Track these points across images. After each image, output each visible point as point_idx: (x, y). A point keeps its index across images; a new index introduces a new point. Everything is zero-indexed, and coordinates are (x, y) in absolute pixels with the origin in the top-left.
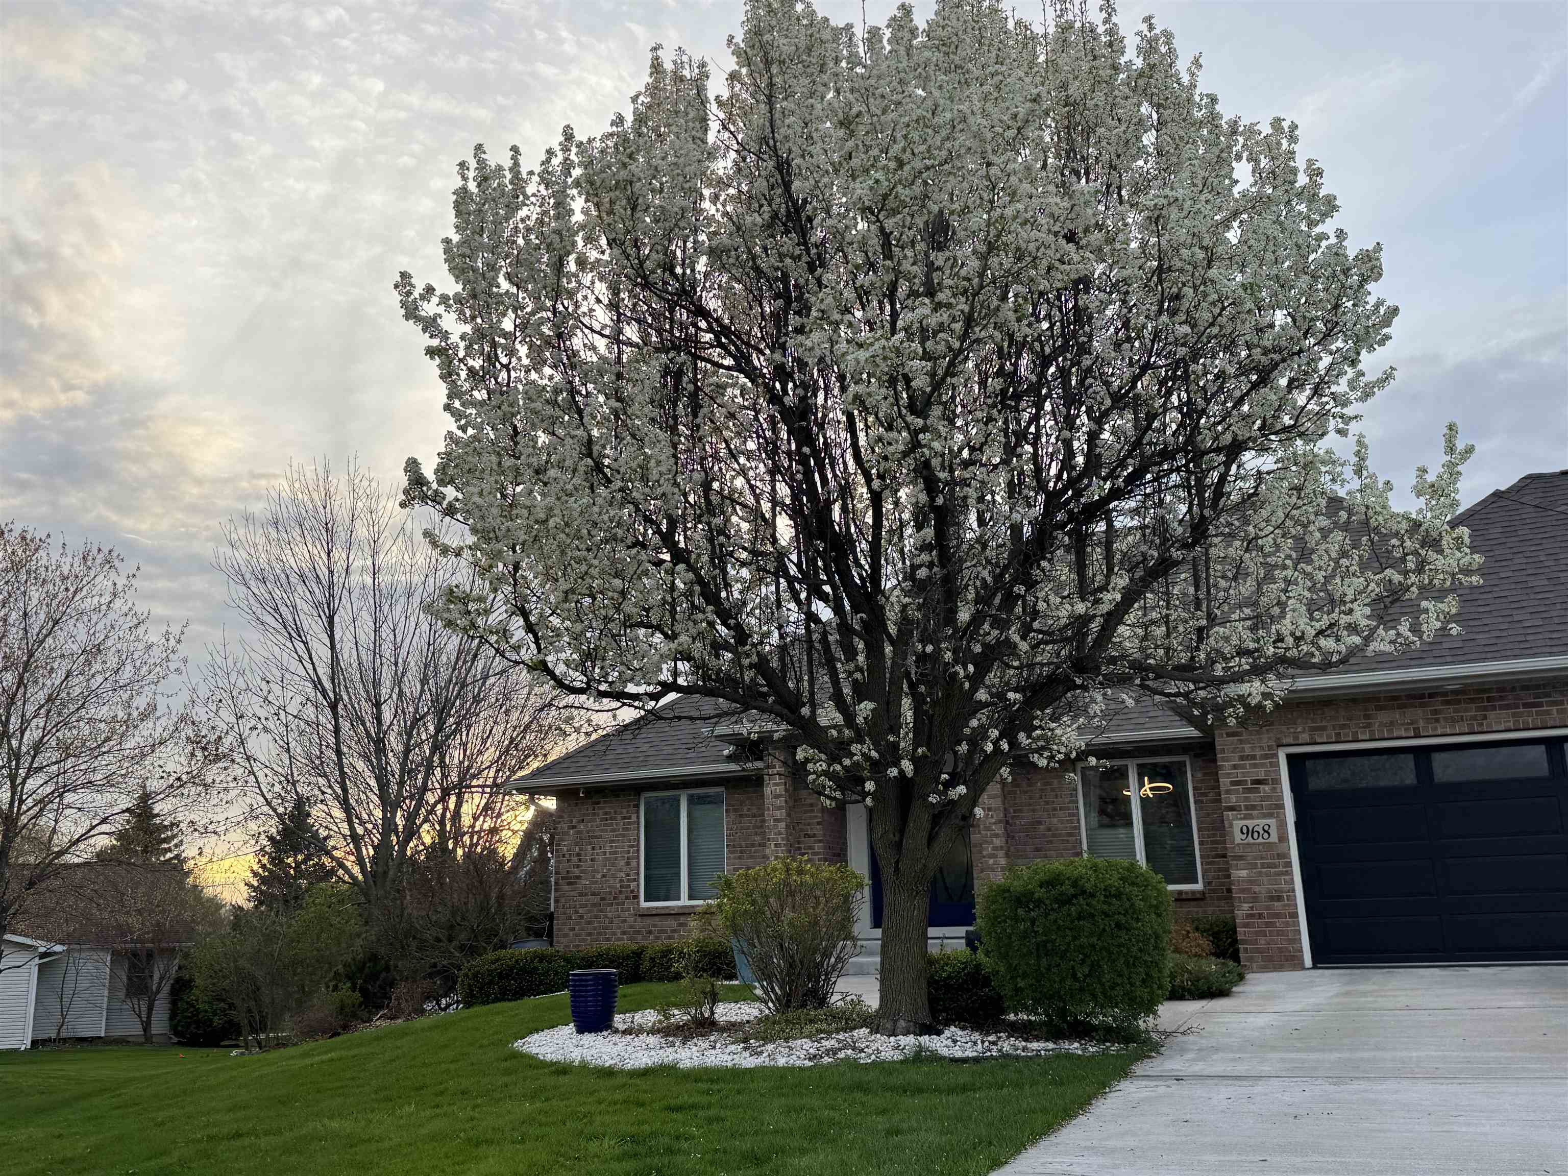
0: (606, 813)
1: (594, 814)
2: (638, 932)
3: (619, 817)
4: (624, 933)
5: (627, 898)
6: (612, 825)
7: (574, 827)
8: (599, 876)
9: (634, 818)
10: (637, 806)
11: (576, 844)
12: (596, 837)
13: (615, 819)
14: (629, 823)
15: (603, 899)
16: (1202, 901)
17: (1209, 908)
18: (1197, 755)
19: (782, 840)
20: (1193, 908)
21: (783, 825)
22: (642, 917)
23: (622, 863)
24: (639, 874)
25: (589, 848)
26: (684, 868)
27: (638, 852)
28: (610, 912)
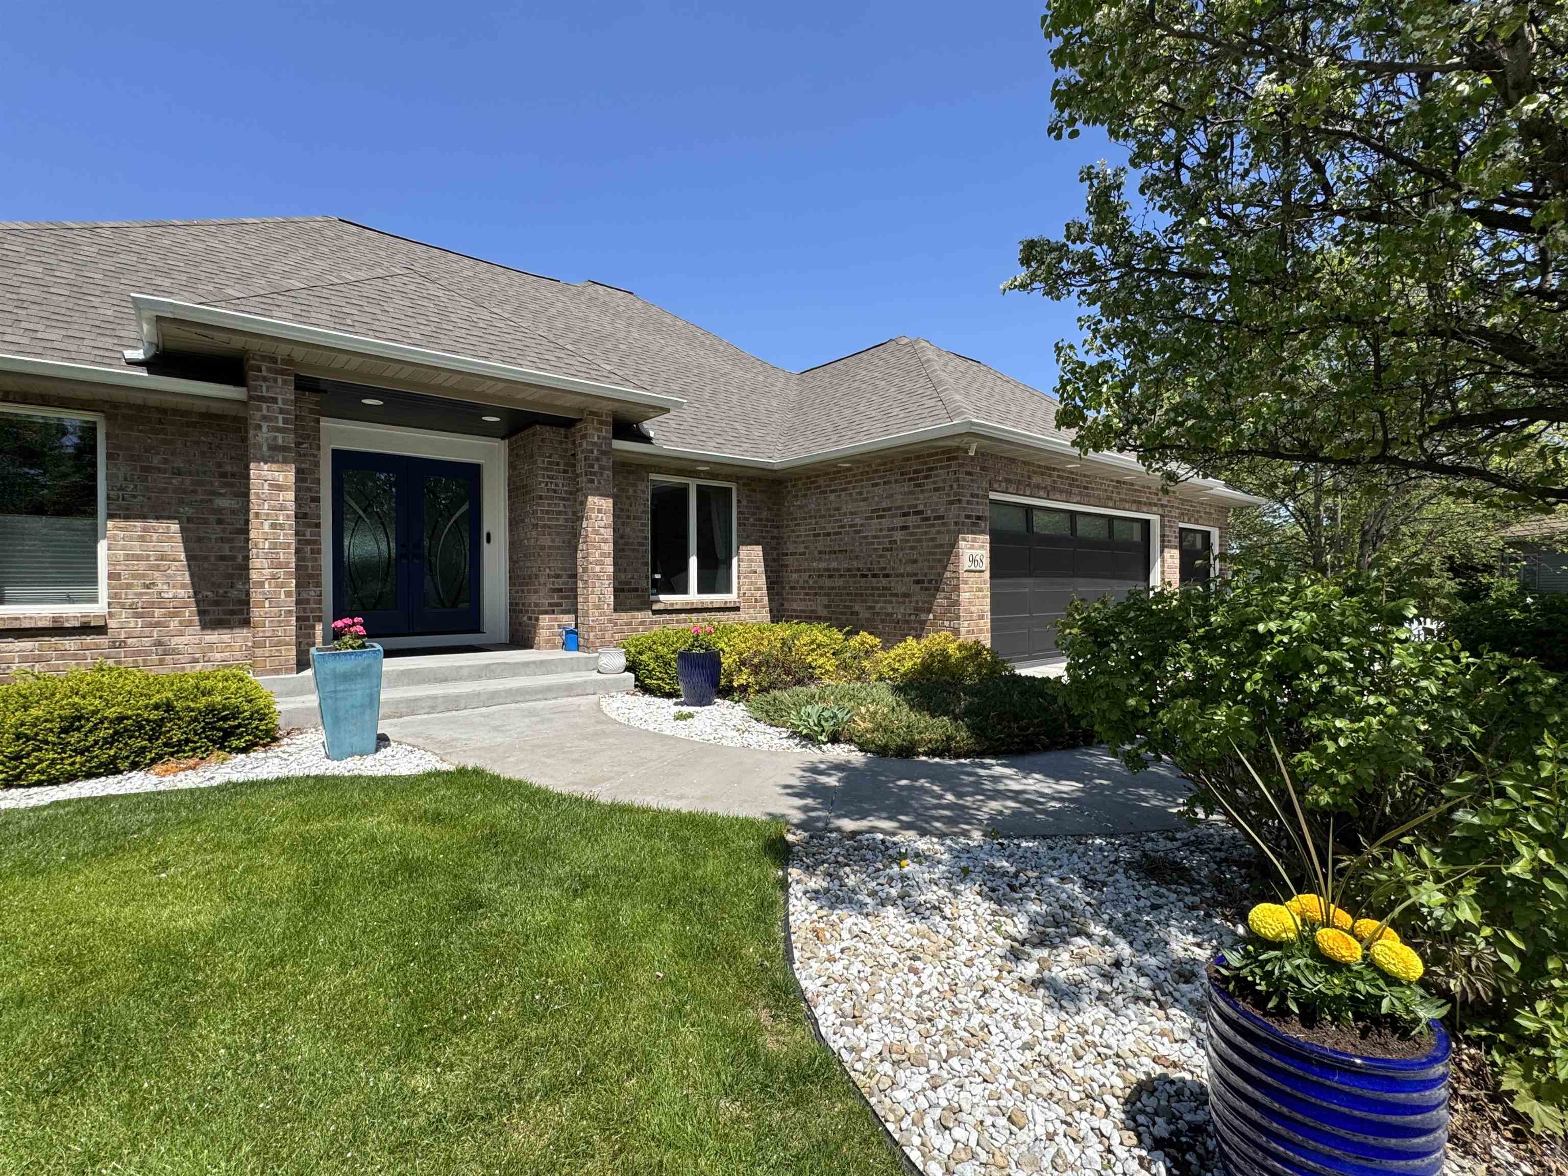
16: (737, 609)
17: (743, 615)
18: (745, 485)
19: (287, 517)
20: (732, 615)
21: (291, 495)
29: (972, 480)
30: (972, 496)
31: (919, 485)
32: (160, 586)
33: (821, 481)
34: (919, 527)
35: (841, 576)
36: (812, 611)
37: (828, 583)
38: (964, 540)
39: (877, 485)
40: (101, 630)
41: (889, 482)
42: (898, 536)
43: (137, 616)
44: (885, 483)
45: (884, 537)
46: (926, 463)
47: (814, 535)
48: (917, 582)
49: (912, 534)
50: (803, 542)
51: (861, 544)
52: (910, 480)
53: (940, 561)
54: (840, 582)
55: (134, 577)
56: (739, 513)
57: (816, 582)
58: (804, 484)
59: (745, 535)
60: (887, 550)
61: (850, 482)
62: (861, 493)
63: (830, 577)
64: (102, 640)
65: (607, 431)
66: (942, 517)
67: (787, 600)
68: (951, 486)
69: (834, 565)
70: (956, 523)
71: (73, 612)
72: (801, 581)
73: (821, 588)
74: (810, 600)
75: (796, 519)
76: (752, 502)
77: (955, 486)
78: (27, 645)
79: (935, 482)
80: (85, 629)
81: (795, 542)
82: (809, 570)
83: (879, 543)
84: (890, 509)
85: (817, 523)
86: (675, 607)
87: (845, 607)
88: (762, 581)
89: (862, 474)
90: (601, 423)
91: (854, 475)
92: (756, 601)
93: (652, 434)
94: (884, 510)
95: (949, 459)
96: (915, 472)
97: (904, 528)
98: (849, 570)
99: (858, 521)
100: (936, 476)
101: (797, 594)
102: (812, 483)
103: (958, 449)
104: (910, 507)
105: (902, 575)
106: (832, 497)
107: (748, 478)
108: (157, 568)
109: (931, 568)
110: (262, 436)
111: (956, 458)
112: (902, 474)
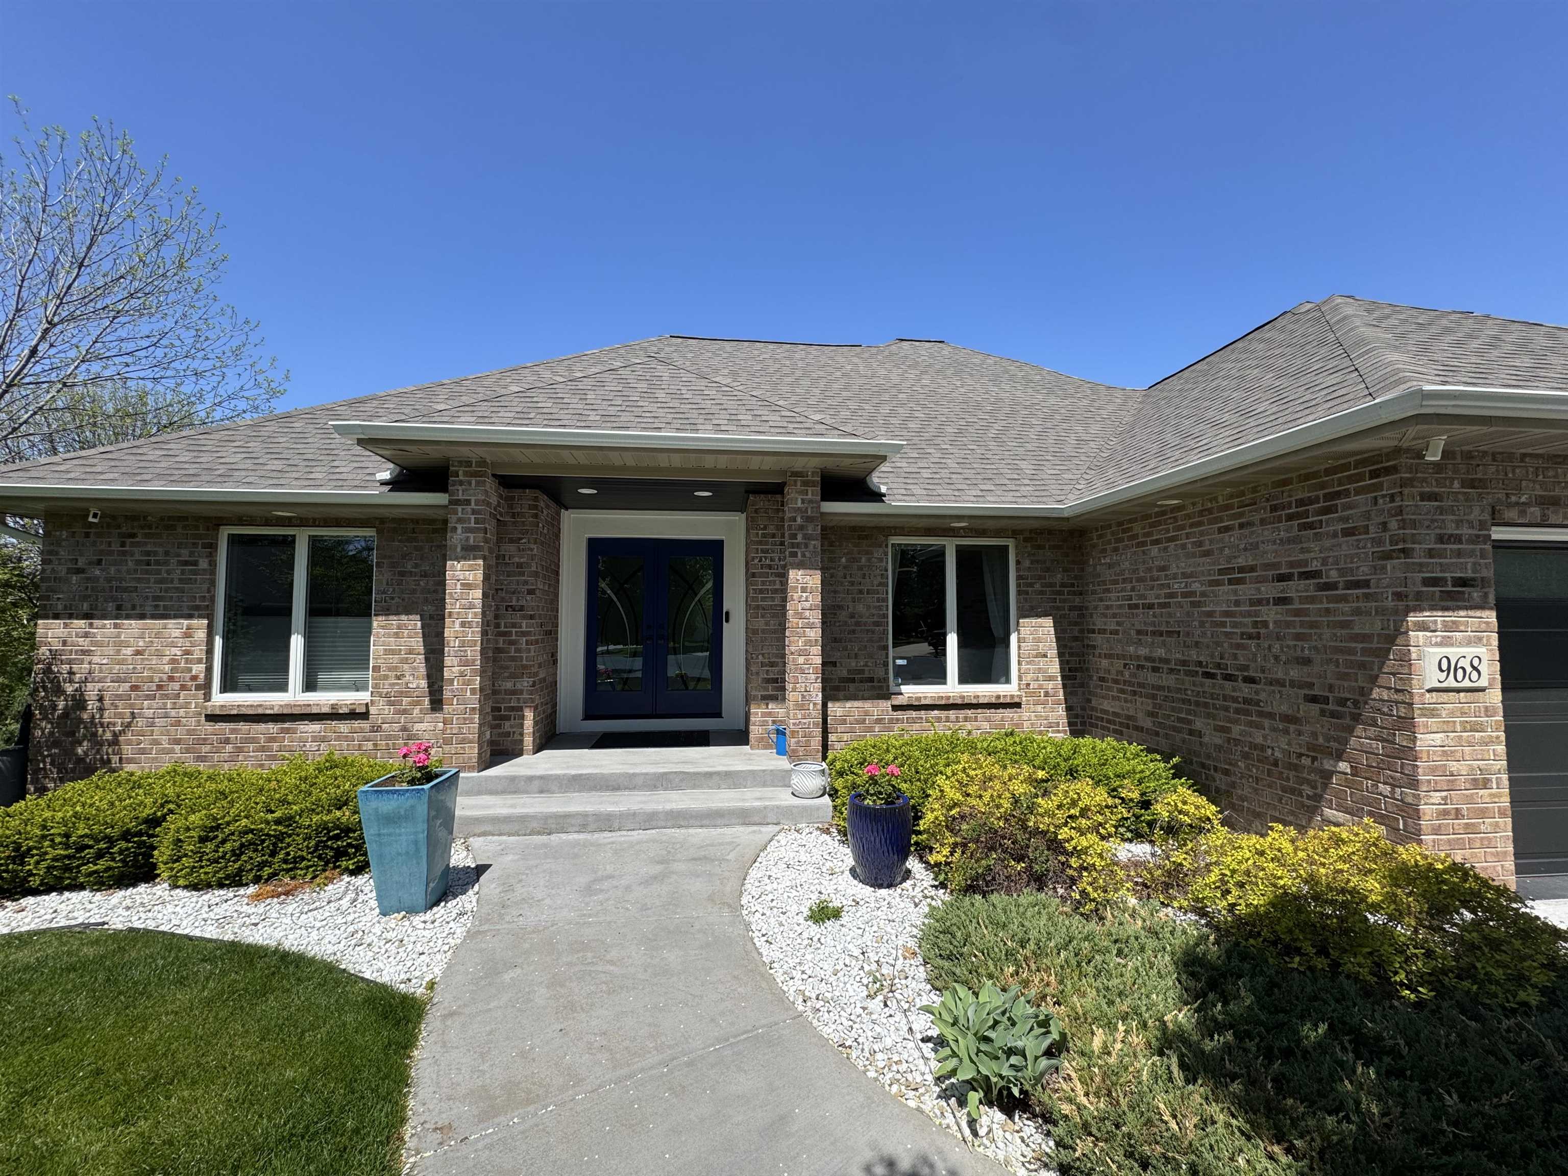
0: (148, 553)
1: (124, 553)
2: (204, 742)
3: (174, 561)
4: (177, 742)
5: (183, 688)
6: (158, 572)
7: (79, 571)
8: (129, 651)
9: (203, 564)
10: (212, 547)
11: (85, 598)
12: (125, 590)
13: (166, 563)
14: (195, 573)
15: (135, 688)
16: (1018, 705)
17: (1025, 714)
18: (1026, 540)
20: (1008, 713)
21: (478, 593)
22: (212, 718)
23: (177, 633)
24: (210, 652)
25: (111, 606)
26: (297, 643)
27: (210, 617)
28: (148, 709)
29: (1441, 511)
30: (1441, 539)
31: (1311, 526)
32: (408, 678)
33: (1137, 528)
34: (1312, 600)
35: (1171, 671)
36: (1129, 718)
37: (1151, 678)
38: (1423, 627)
39: (1227, 529)
40: (365, 716)
41: (1250, 524)
42: (1271, 614)
43: (391, 704)
44: (1241, 526)
45: (1243, 614)
46: (1323, 486)
47: (1130, 607)
48: (1314, 699)
49: (1298, 613)
50: (1114, 616)
51: (1202, 624)
52: (1290, 518)
53: (1363, 666)
54: (1168, 680)
55: (390, 669)
56: (1019, 577)
57: (1133, 675)
58: (1113, 534)
59: (1027, 606)
60: (1250, 637)
61: (1182, 528)
62: (1200, 544)
63: (1155, 670)
64: (365, 725)
65: (813, 493)
66: (1366, 584)
67: (1095, 695)
68: (1384, 524)
69: (1161, 652)
70: (1399, 596)
71: (346, 698)
72: (1113, 672)
73: (1141, 685)
74: (1126, 701)
75: (1104, 582)
76: (1038, 562)
77: (1393, 524)
79: (1346, 519)
80: (353, 715)
81: (1105, 615)
82: (1124, 657)
83: (1235, 625)
84: (1252, 569)
85: (1133, 589)
86: (923, 702)
87: (1180, 720)
88: (1054, 667)
89: (1201, 514)
90: (806, 484)
91: (1188, 516)
92: (1047, 694)
93: (883, 489)
94: (1241, 570)
95: (1374, 474)
96: (1301, 503)
97: (1282, 601)
98: (1184, 663)
99: (1196, 587)
100: (1349, 507)
101: (1109, 689)
102: (1124, 531)
103: (1397, 451)
104: (1291, 564)
105: (1280, 683)
106: (1154, 551)
107: (1031, 531)
108: (405, 661)
109: (1344, 677)
110: (457, 538)
111: (1394, 469)
112: (1274, 509)
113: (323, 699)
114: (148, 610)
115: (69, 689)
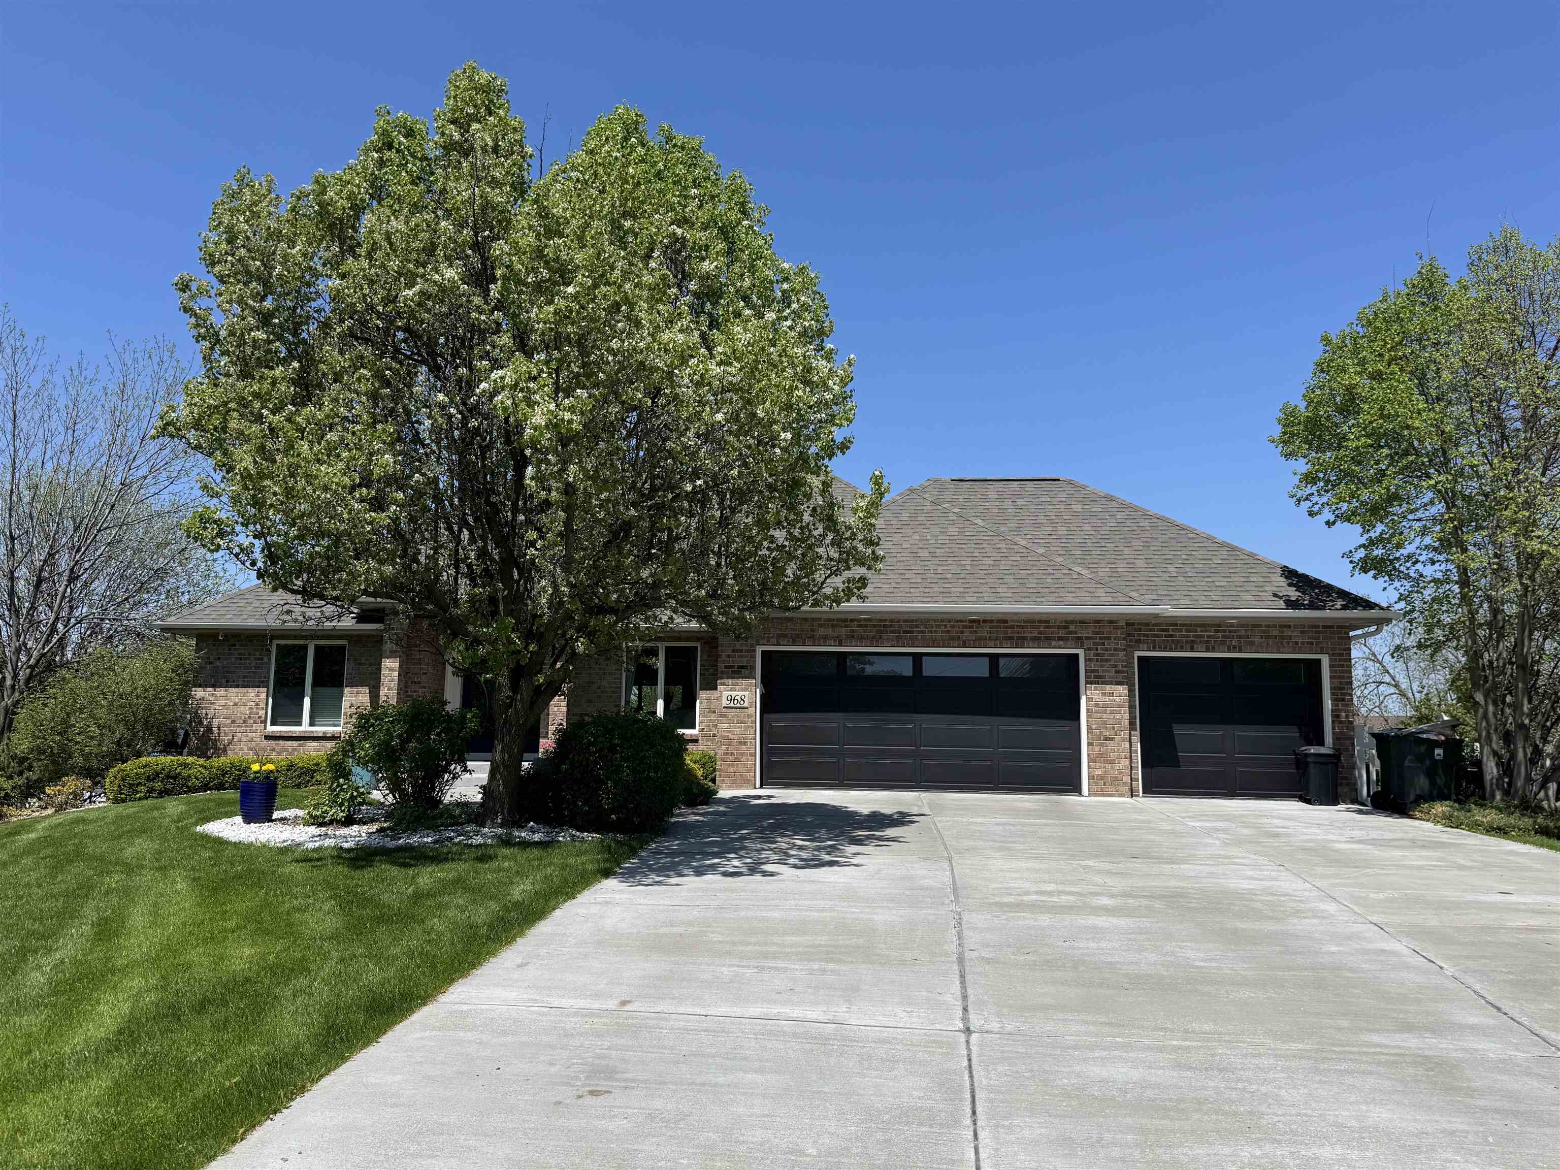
0: (241, 654)
1: (231, 654)
2: (264, 749)
3: (252, 658)
4: (251, 749)
5: (254, 722)
6: (245, 664)
7: (211, 663)
8: (231, 703)
9: (266, 660)
10: (270, 651)
11: (212, 676)
12: (231, 673)
13: (249, 659)
14: (261, 664)
15: (233, 722)
16: (696, 741)
19: (394, 685)
20: (692, 746)
21: (396, 674)
22: (268, 738)
23: (253, 694)
24: (267, 704)
25: (224, 681)
26: (307, 701)
27: (267, 687)
28: (239, 732)
38: (723, 684)
40: (339, 738)
56: (702, 667)
59: (705, 683)
71: (330, 730)
78: (315, 744)
80: (333, 738)
110: (388, 646)
113: (319, 730)
114: (240, 683)
115: (205, 722)
